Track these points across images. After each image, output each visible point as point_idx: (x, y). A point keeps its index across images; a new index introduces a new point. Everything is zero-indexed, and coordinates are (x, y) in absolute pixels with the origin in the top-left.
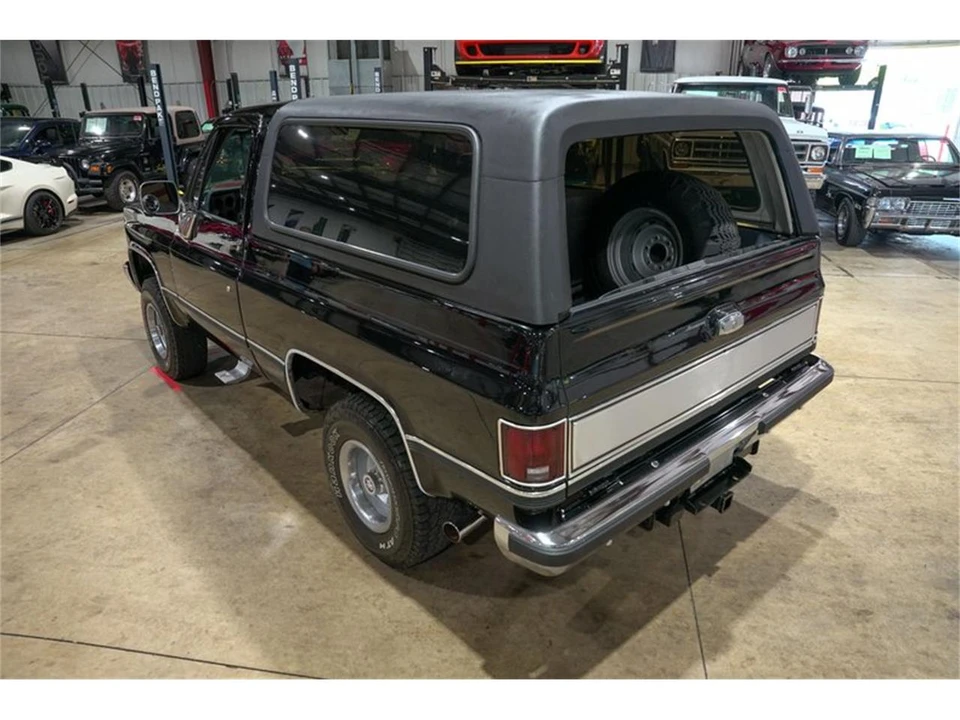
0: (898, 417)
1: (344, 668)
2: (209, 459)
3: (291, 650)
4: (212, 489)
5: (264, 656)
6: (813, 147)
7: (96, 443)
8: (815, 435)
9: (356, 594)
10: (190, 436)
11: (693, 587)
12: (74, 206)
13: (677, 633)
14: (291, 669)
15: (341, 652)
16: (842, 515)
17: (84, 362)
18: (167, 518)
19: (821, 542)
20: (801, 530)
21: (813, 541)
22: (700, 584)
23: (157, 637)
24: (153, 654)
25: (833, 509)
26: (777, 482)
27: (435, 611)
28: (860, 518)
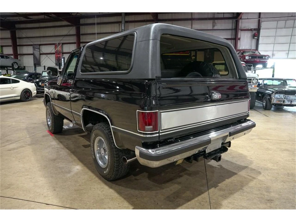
0: (283, 150)
1: (85, 207)
2: (57, 152)
3: (69, 201)
4: (56, 159)
5: (59, 202)
6: (253, 79)
7: (23, 147)
8: (254, 153)
9: (94, 187)
10: (53, 146)
11: (209, 190)
12: (35, 94)
13: (202, 203)
14: (67, 206)
15: (85, 202)
16: (263, 173)
17: (27, 129)
18: (39, 165)
19: (255, 180)
20: (248, 177)
21: (252, 180)
22: (212, 190)
23: (26, 195)
24: (22, 200)
25: (260, 172)
26: (240, 164)
27: (119, 193)
28: (269, 175)
